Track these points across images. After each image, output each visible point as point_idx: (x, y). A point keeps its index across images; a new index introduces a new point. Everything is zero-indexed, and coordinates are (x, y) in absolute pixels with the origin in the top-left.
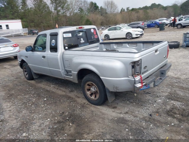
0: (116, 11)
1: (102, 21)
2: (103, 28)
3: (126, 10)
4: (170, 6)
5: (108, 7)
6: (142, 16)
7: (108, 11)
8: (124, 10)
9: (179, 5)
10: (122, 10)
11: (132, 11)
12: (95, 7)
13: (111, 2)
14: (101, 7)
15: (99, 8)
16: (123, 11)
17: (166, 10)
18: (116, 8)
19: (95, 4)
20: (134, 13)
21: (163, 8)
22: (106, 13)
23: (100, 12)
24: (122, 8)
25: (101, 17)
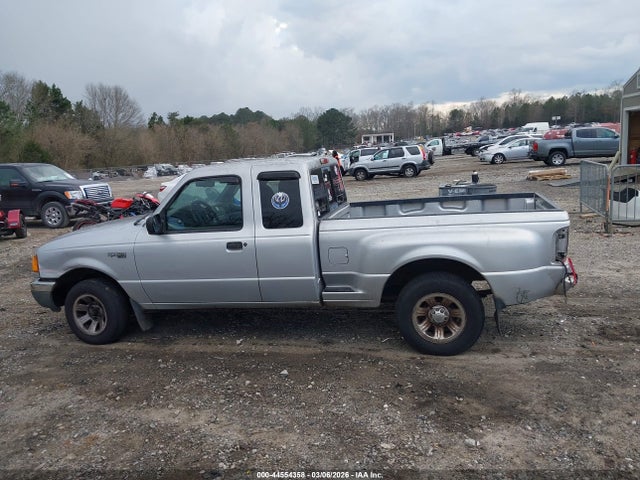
0: (135, 122)
1: (89, 152)
2: (96, 174)
3: (166, 121)
4: (291, 121)
5: (104, 108)
6: (221, 144)
7: (108, 119)
8: (161, 119)
9: (311, 119)
10: (153, 118)
11: (188, 126)
12: (56, 101)
13: (113, 91)
14: (79, 105)
15: (73, 108)
16: (157, 123)
17: (283, 132)
18: (133, 113)
19: (56, 92)
20: (193, 131)
21: (275, 126)
22: (100, 127)
23: (75, 119)
24: (155, 114)
25: (86, 138)
